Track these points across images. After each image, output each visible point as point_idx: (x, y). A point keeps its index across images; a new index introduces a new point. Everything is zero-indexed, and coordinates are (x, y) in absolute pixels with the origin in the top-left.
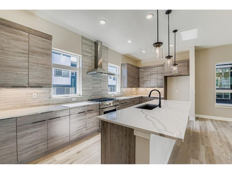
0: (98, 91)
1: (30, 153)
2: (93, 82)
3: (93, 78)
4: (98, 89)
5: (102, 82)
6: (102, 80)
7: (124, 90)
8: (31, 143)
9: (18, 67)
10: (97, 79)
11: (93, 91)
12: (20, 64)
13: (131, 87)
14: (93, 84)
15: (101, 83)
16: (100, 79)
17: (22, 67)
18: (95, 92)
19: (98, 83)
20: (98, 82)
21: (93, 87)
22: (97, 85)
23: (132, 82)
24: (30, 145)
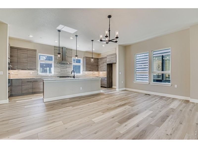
0: (64, 73)
1: (26, 91)
3: (61, 66)
6: (67, 67)
7: (86, 73)
8: (27, 88)
9: (24, 63)
10: (64, 67)
11: (61, 73)
12: (24, 62)
13: (89, 71)
14: (61, 69)
15: (67, 69)
17: (25, 63)
20: (65, 68)
21: (61, 70)
22: (64, 70)
23: (90, 68)
24: (26, 89)
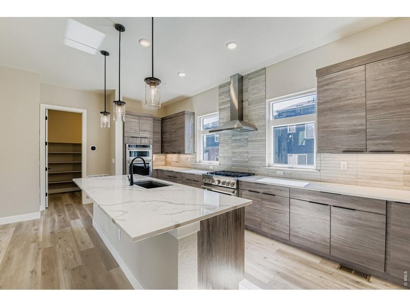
0: (241, 159)
2: (233, 144)
3: (233, 138)
4: (242, 155)
5: (249, 143)
6: (249, 139)
10: (240, 140)
11: (233, 159)
14: (233, 148)
15: (248, 145)
16: (247, 137)
18: (237, 162)
19: (242, 146)
20: (242, 144)
21: (234, 153)
22: (241, 150)
